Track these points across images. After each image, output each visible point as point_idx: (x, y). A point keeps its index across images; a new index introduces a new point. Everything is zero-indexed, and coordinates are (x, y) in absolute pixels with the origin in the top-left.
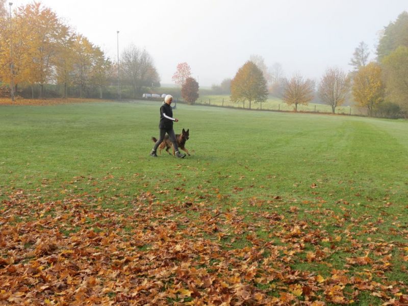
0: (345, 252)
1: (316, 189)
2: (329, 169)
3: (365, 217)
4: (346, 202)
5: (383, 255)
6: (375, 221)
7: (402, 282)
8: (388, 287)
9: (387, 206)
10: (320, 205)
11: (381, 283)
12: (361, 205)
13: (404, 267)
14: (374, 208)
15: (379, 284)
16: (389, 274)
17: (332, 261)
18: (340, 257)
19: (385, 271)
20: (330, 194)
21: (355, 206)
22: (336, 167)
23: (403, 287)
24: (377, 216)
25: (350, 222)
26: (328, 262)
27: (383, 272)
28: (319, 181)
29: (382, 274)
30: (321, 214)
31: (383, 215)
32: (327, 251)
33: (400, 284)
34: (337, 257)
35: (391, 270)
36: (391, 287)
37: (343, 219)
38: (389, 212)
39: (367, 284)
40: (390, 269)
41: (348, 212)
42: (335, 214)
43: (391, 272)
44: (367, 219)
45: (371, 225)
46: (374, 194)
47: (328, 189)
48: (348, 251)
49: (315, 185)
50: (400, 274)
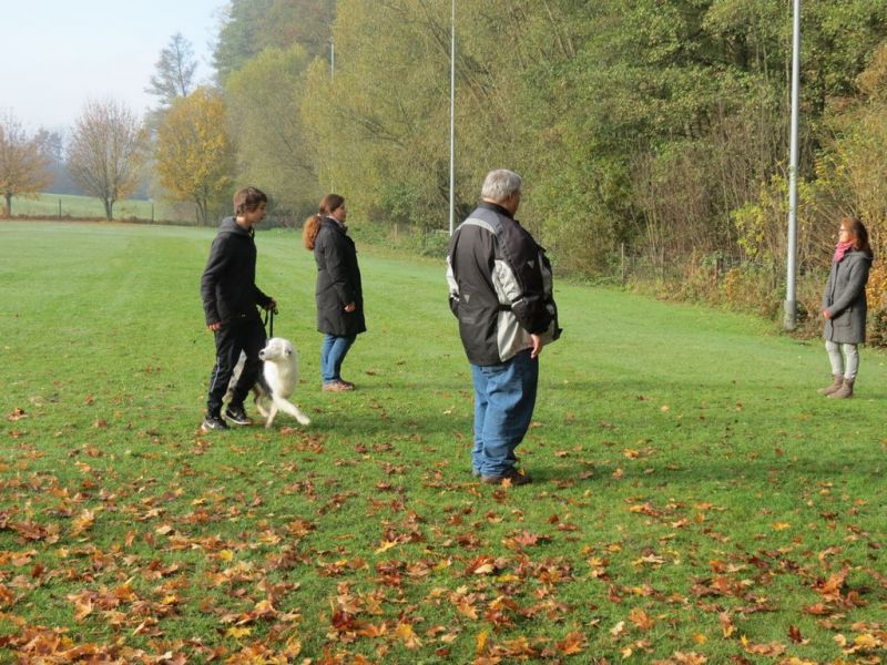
0: (70, 580)
1: (21, 423)
2: (68, 367)
3: (137, 485)
4: (94, 451)
5: (165, 575)
6: (161, 492)
7: (199, 640)
8: (162, 657)
9: (198, 452)
10: (25, 464)
11: (147, 649)
12: (134, 455)
13: (213, 601)
14: (164, 459)
15: (140, 653)
16: (169, 624)
17: (29, 610)
18: (52, 596)
19: (162, 616)
20: (57, 435)
21: (119, 460)
22: (89, 360)
23: (199, 650)
24: (171, 478)
25: (96, 501)
26: (19, 613)
27: (156, 621)
28: (35, 400)
29: (154, 625)
30: (24, 487)
31: (184, 474)
32: (20, 586)
33: (192, 644)
34: (45, 595)
35: (178, 613)
36: (168, 655)
37: (78, 495)
38: (201, 466)
39: (109, 657)
40: (176, 609)
41: (96, 475)
42: (61, 484)
43: (177, 618)
44: (141, 489)
45: (148, 504)
46: (172, 423)
47: (53, 421)
48: (77, 579)
49: (22, 412)
50: (199, 621)
